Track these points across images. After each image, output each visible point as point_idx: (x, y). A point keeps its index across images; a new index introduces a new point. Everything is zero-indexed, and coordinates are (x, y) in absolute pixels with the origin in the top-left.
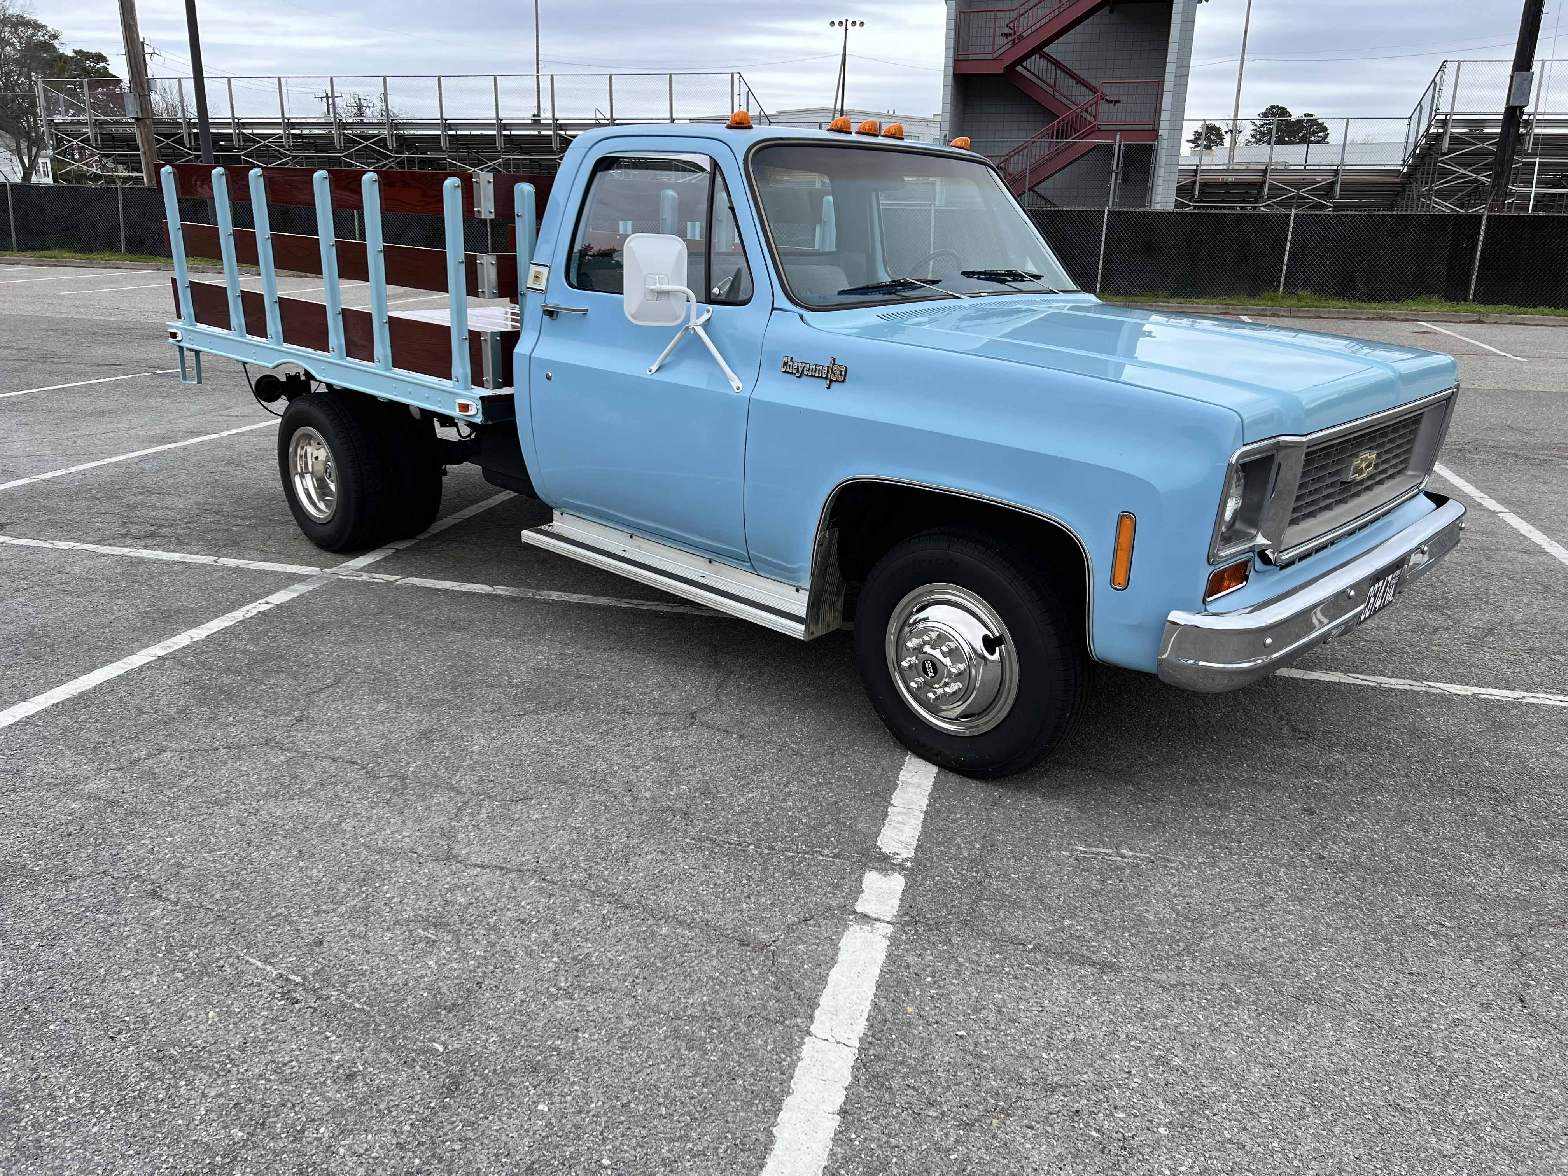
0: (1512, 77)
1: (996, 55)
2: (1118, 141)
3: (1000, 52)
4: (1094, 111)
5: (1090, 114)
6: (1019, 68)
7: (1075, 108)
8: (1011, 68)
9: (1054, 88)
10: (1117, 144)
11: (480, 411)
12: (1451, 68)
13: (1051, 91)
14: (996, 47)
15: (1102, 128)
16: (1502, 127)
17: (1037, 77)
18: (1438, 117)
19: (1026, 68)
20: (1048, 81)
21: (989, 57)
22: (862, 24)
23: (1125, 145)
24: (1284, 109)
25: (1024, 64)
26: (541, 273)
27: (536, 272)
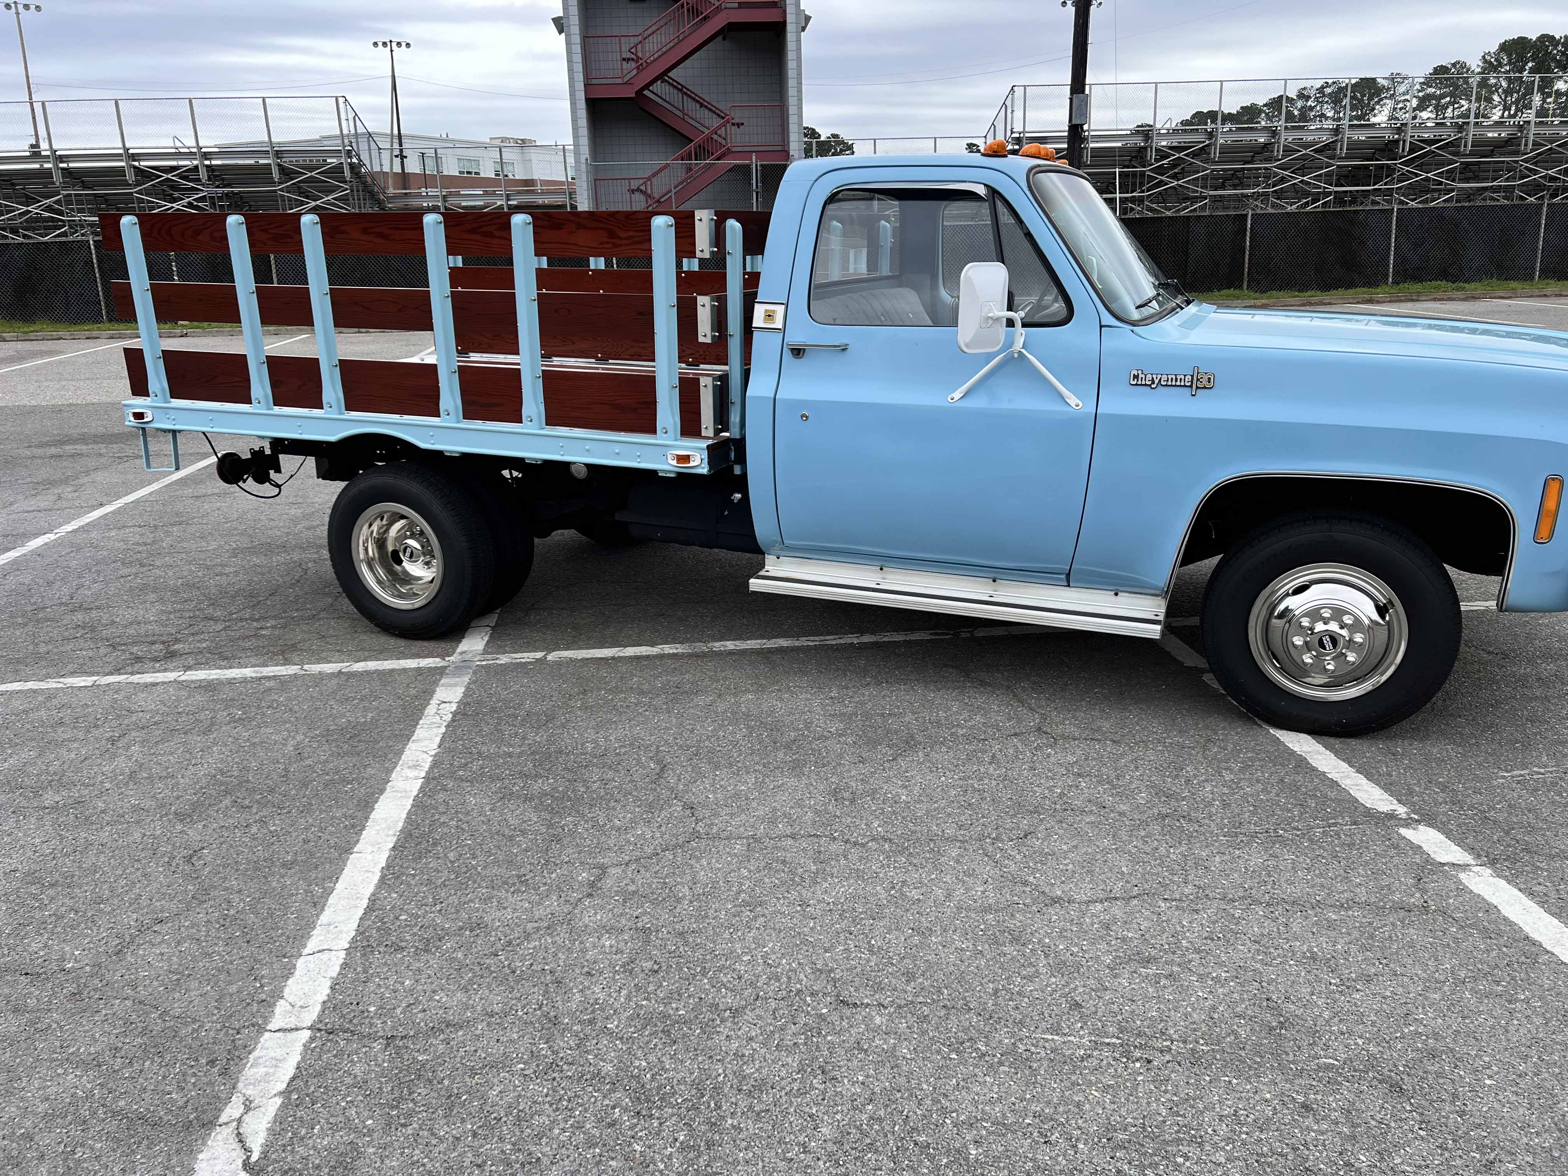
0: (1071, 99)
1: (625, 80)
2: (754, 161)
3: (629, 76)
4: (724, 133)
5: (720, 136)
6: (646, 92)
7: (707, 132)
8: (639, 92)
9: (682, 111)
10: (754, 165)
11: (706, 461)
12: (1019, 92)
13: (681, 115)
14: (625, 72)
15: (734, 149)
16: (1068, 143)
17: (665, 101)
18: (1014, 135)
19: (652, 92)
20: (676, 105)
21: (619, 81)
22: (408, 45)
23: (761, 165)
24: (814, 130)
25: (651, 88)
26: (774, 311)
27: (766, 311)
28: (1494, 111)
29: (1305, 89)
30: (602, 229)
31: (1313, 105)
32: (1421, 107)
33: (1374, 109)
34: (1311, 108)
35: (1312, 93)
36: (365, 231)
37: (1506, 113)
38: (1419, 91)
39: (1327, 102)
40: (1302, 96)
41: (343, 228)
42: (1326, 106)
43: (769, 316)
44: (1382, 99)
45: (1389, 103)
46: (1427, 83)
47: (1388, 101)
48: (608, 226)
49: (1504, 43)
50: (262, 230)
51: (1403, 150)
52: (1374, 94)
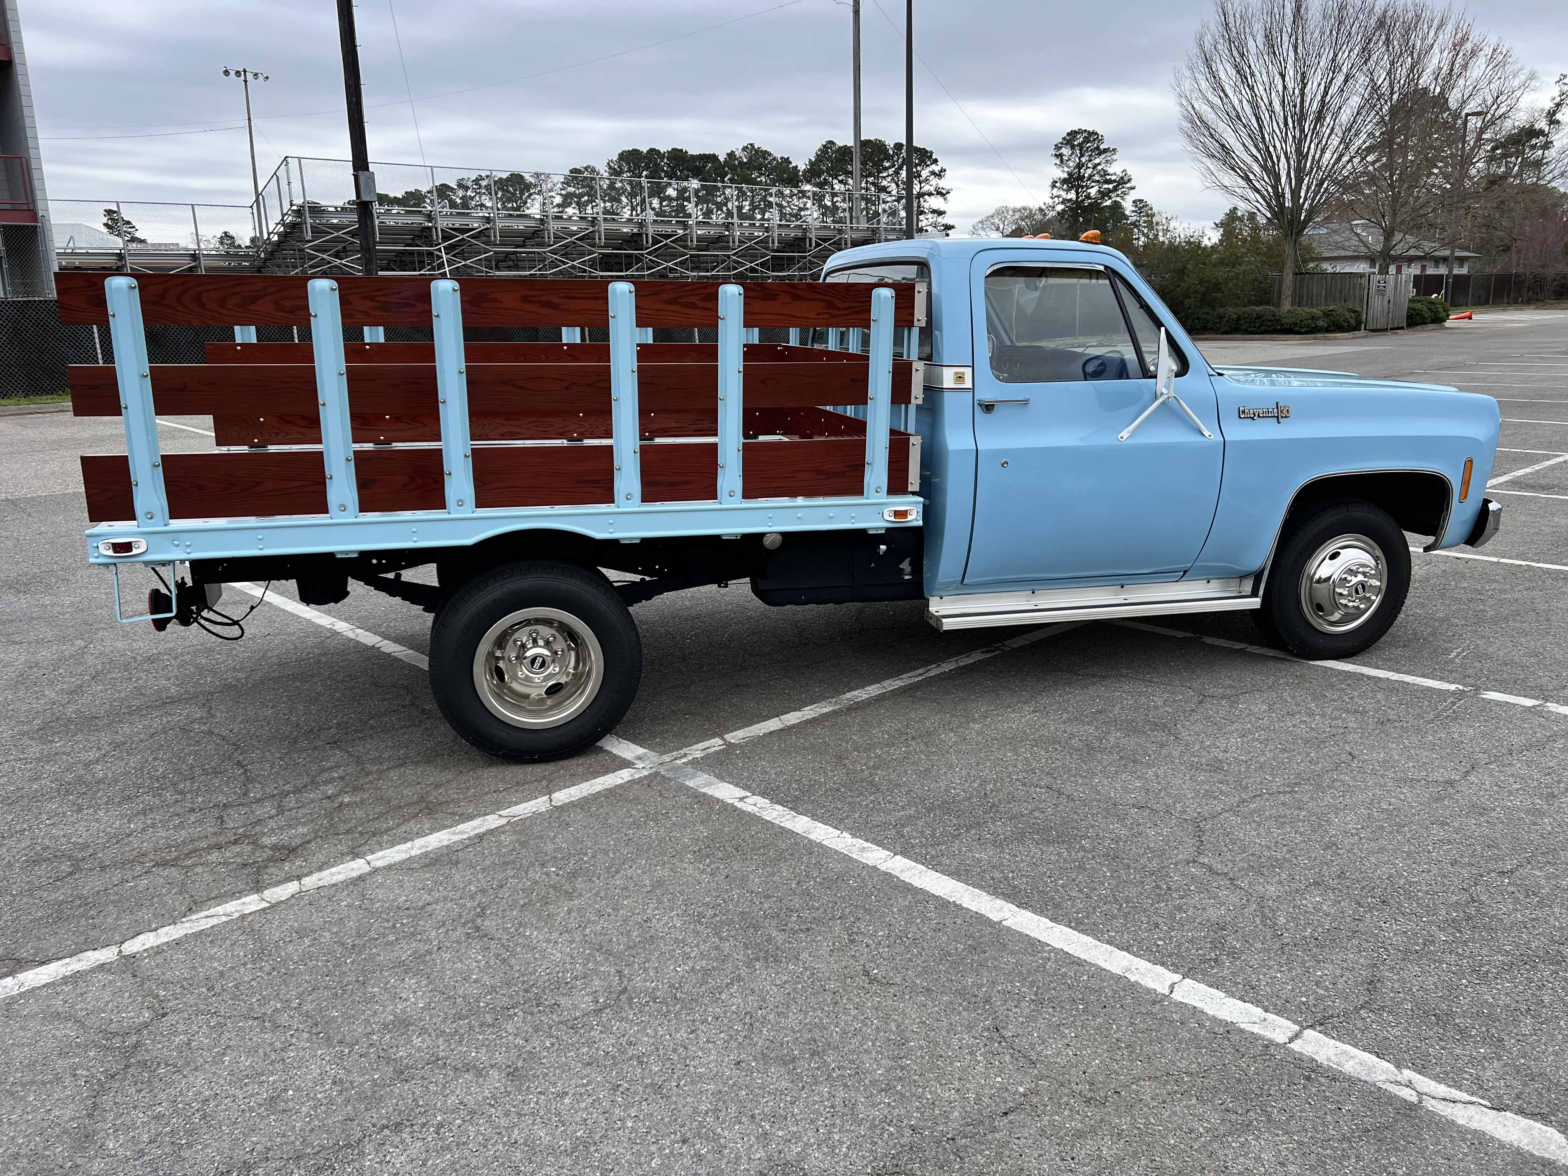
0: (356, 175)
11: (921, 514)
12: (293, 164)
18: (295, 208)
26: (964, 373)
27: (956, 373)
28: (625, 210)
29: (462, 179)
30: (821, 300)
31: (473, 195)
32: (564, 205)
33: (526, 203)
34: (472, 198)
35: (469, 184)
36: (525, 299)
37: (634, 213)
38: (561, 189)
39: (484, 193)
40: (461, 185)
41: (492, 296)
42: (484, 197)
43: (960, 378)
44: (531, 194)
45: (539, 198)
46: (567, 183)
47: (537, 197)
48: (827, 298)
49: (622, 154)
50: (365, 298)
51: (647, 242)
52: (524, 189)
